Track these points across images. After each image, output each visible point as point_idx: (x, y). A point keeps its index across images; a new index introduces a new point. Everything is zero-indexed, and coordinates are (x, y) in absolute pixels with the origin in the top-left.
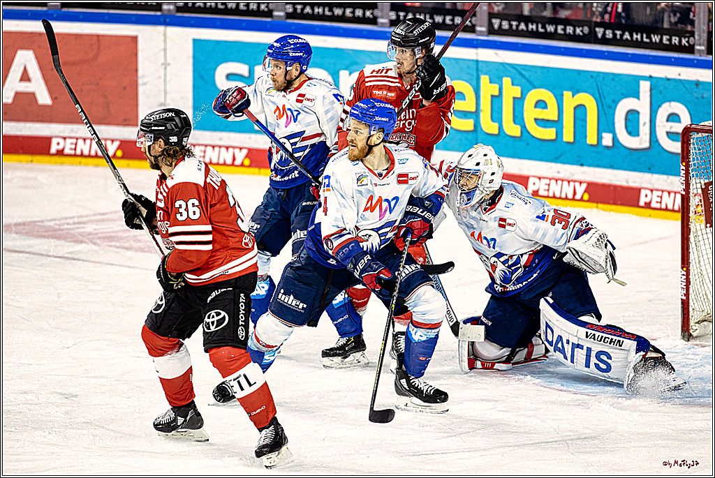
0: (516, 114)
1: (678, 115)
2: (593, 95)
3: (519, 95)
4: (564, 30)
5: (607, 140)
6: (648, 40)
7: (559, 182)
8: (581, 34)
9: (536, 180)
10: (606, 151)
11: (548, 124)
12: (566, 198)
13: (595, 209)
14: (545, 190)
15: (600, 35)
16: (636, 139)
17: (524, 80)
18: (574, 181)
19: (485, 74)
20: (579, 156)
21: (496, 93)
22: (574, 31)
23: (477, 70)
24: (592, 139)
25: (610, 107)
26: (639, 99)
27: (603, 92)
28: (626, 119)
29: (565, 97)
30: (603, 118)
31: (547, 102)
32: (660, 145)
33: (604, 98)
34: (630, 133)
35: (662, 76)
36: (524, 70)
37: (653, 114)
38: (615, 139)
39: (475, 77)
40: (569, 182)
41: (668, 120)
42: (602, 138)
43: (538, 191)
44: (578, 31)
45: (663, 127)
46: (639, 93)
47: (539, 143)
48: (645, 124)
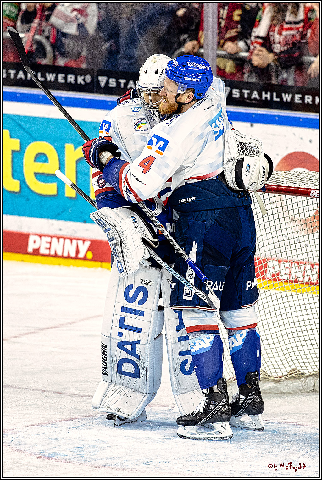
0: (15, 168)
3: (18, 148)
4: (65, 78)
8: (83, 83)
9: (37, 238)
11: (49, 178)
13: (100, 269)
14: (46, 248)
15: (103, 84)
17: (23, 132)
18: (77, 239)
20: (81, 213)
22: (76, 80)
31: (48, 155)
36: (23, 121)
43: (39, 249)
44: (80, 80)
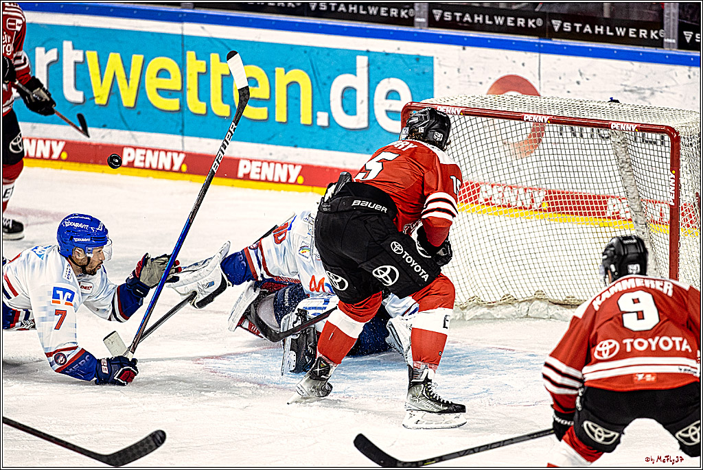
0: (225, 93)
1: (397, 93)
2: (307, 72)
3: (227, 72)
5: (322, 119)
6: (364, 12)
7: (272, 165)
8: (293, 5)
9: (248, 163)
10: (322, 131)
11: (259, 103)
12: (279, 182)
13: (311, 193)
14: (257, 173)
15: (313, 8)
16: (353, 118)
18: (288, 164)
19: (191, 50)
20: (292, 137)
21: (203, 70)
23: (183, 45)
24: (306, 118)
25: (325, 84)
26: (356, 75)
27: (317, 69)
28: (342, 97)
29: (276, 74)
30: (317, 97)
31: (258, 79)
32: (378, 124)
33: (319, 74)
34: (346, 112)
35: (380, 50)
36: (233, 44)
37: (371, 91)
38: (330, 118)
39: (180, 53)
40: (282, 164)
41: (387, 98)
42: (317, 117)
43: (249, 174)
45: (381, 105)
46: (355, 69)
47: (249, 123)
48: (362, 102)
